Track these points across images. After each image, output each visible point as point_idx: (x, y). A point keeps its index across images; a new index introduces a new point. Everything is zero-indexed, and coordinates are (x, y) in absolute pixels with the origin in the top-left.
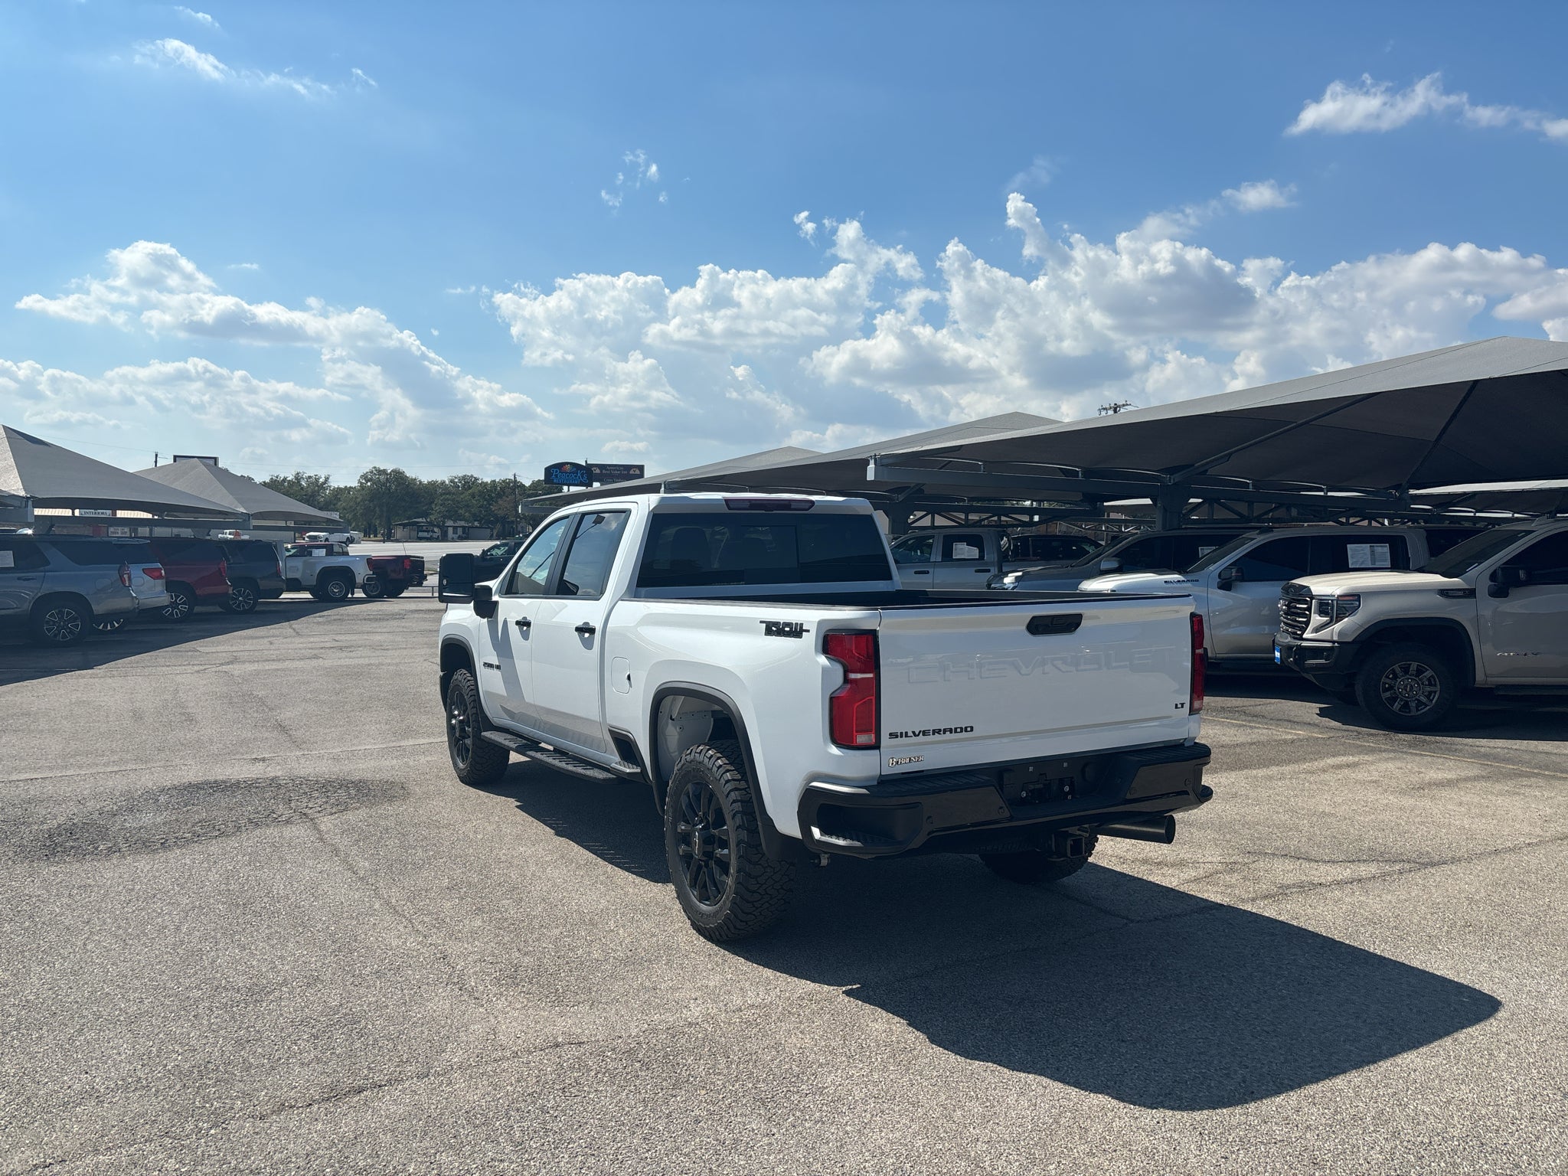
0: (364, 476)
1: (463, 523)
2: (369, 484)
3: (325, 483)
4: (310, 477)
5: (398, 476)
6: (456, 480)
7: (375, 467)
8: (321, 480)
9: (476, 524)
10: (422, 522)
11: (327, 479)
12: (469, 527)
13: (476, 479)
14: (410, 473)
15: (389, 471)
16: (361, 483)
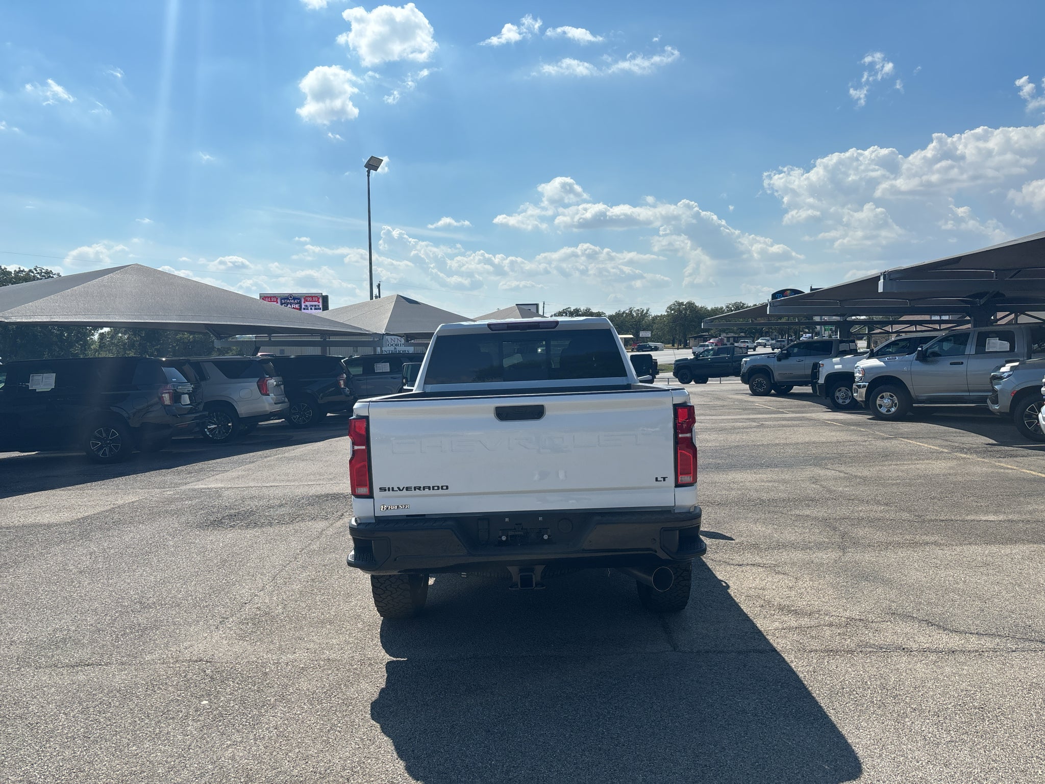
0: (670, 308)
1: (732, 335)
2: (673, 312)
3: (647, 313)
4: (638, 310)
5: (691, 306)
6: (731, 306)
7: (676, 301)
8: (645, 312)
9: (742, 334)
10: (706, 335)
11: (648, 310)
12: (738, 337)
13: (744, 304)
14: (699, 304)
15: (685, 303)
16: (668, 312)
